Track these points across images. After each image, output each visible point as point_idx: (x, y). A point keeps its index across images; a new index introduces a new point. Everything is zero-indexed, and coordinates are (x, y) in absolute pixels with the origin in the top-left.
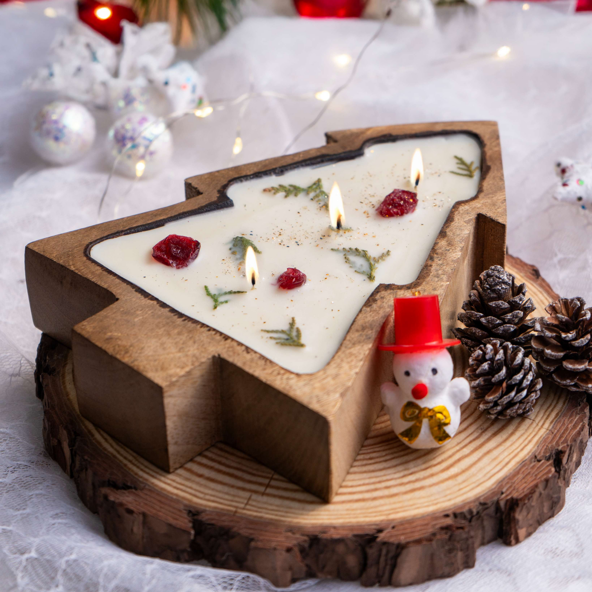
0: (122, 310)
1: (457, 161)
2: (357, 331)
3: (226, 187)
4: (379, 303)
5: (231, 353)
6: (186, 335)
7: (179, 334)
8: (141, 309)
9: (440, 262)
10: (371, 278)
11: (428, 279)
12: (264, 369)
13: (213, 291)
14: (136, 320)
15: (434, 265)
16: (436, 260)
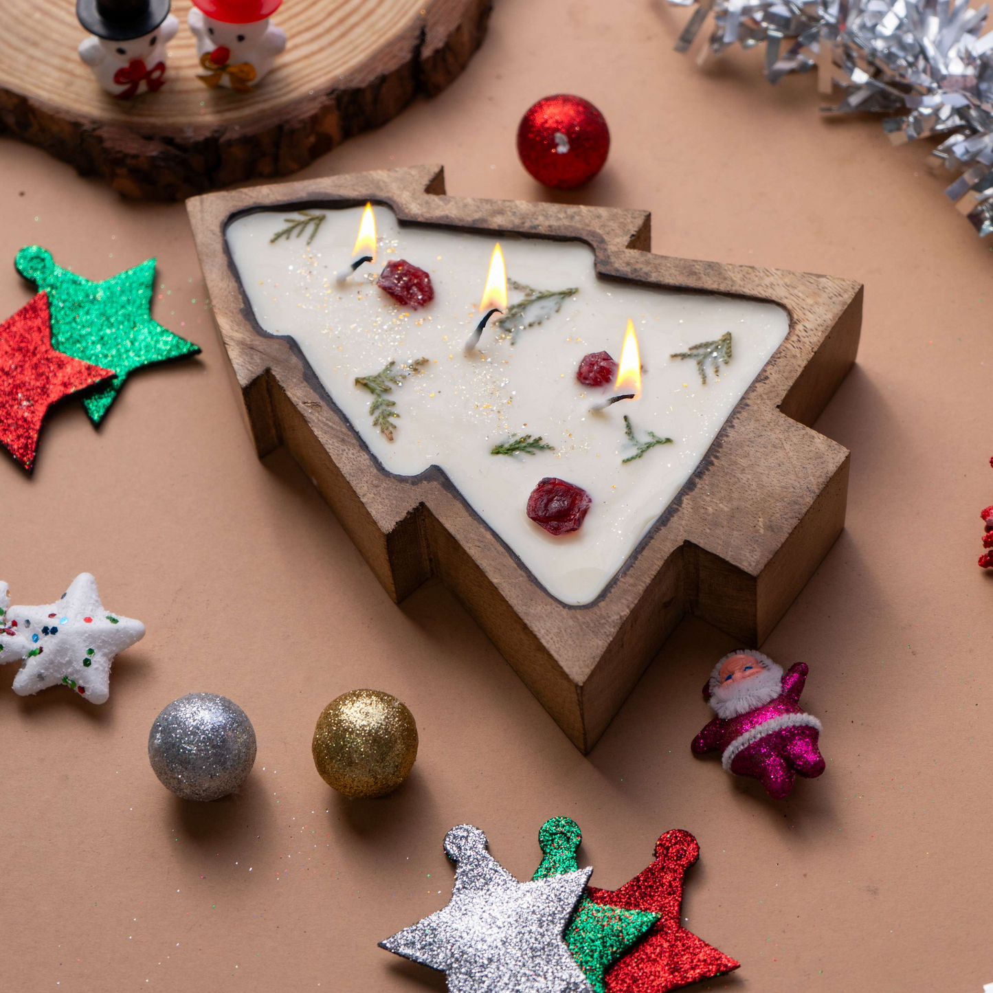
0: (708, 531)
1: (282, 240)
2: (700, 278)
3: (401, 479)
4: (638, 266)
5: (772, 395)
6: (746, 448)
7: (747, 456)
8: (702, 511)
9: (541, 218)
10: (569, 293)
11: (579, 226)
12: (794, 356)
13: (634, 451)
14: (726, 509)
15: (547, 223)
16: (537, 222)
